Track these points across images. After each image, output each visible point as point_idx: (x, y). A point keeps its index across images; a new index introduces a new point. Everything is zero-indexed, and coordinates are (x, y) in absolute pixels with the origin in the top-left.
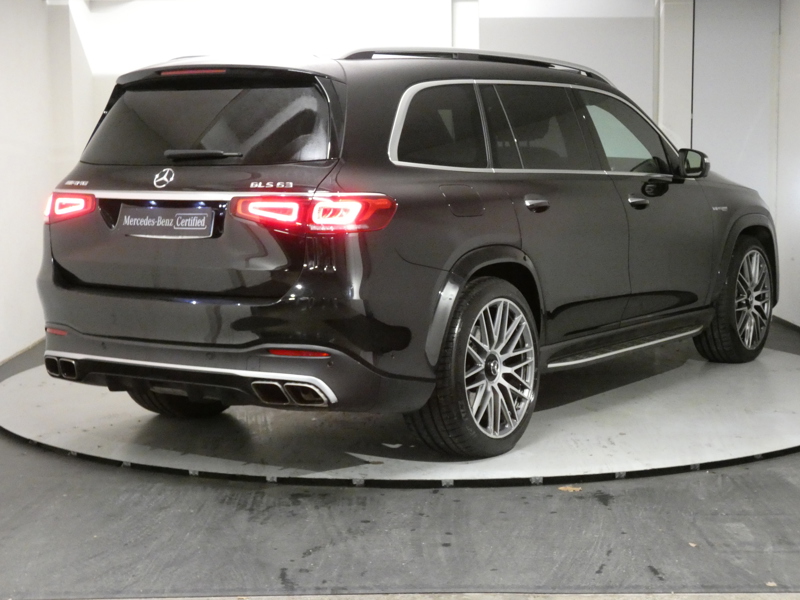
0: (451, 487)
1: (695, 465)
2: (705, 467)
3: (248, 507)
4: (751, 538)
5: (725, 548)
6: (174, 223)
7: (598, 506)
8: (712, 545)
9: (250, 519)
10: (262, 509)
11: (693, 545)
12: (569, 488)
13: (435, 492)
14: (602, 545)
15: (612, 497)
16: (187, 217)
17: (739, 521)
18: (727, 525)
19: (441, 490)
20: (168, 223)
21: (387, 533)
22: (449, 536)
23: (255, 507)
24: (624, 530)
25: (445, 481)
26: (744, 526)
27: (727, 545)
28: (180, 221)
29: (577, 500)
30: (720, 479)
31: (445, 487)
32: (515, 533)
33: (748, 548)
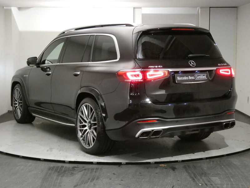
0: (125, 165)
1: (204, 158)
2: (207, 158)
3: (58, 171)
4: (219, 182)
5: (211, 186)
6: (195, 78)
7: (171, 171)
8: (206, 184)
9: (58, 176)
10: (62, 172)
11: (200, 185)
12: (163, 165)
13: (119, 166)
14: (171, 184)
15: (176, 168)
16: (199, 76)
17: (216, 176)
18: (212, 178)
19: (121, 166)
20: (193, 78)
21: (102, 180)
22: (122, 181)
23: (60, 171)
24: (178, 179)
25: (123, 163)
26: (217, 178)
27: (211, 185)
28: (197, 77)
29: (165, 169)
30: (212, 162)
31: (123, 165)
32: (143, 180)
33: (218, 186)
